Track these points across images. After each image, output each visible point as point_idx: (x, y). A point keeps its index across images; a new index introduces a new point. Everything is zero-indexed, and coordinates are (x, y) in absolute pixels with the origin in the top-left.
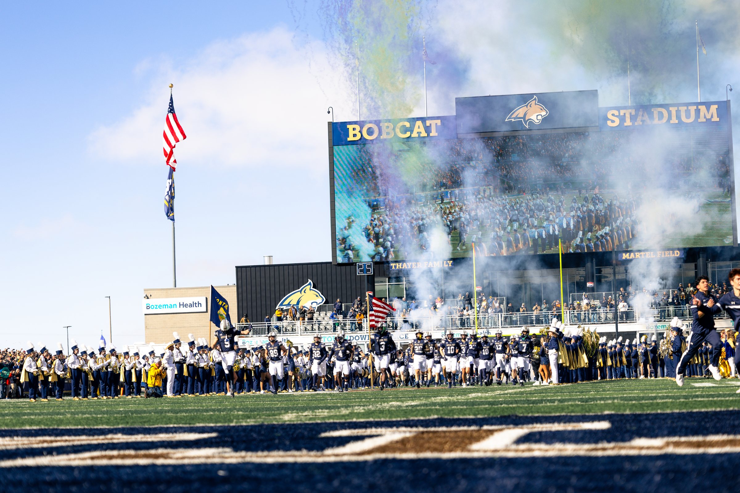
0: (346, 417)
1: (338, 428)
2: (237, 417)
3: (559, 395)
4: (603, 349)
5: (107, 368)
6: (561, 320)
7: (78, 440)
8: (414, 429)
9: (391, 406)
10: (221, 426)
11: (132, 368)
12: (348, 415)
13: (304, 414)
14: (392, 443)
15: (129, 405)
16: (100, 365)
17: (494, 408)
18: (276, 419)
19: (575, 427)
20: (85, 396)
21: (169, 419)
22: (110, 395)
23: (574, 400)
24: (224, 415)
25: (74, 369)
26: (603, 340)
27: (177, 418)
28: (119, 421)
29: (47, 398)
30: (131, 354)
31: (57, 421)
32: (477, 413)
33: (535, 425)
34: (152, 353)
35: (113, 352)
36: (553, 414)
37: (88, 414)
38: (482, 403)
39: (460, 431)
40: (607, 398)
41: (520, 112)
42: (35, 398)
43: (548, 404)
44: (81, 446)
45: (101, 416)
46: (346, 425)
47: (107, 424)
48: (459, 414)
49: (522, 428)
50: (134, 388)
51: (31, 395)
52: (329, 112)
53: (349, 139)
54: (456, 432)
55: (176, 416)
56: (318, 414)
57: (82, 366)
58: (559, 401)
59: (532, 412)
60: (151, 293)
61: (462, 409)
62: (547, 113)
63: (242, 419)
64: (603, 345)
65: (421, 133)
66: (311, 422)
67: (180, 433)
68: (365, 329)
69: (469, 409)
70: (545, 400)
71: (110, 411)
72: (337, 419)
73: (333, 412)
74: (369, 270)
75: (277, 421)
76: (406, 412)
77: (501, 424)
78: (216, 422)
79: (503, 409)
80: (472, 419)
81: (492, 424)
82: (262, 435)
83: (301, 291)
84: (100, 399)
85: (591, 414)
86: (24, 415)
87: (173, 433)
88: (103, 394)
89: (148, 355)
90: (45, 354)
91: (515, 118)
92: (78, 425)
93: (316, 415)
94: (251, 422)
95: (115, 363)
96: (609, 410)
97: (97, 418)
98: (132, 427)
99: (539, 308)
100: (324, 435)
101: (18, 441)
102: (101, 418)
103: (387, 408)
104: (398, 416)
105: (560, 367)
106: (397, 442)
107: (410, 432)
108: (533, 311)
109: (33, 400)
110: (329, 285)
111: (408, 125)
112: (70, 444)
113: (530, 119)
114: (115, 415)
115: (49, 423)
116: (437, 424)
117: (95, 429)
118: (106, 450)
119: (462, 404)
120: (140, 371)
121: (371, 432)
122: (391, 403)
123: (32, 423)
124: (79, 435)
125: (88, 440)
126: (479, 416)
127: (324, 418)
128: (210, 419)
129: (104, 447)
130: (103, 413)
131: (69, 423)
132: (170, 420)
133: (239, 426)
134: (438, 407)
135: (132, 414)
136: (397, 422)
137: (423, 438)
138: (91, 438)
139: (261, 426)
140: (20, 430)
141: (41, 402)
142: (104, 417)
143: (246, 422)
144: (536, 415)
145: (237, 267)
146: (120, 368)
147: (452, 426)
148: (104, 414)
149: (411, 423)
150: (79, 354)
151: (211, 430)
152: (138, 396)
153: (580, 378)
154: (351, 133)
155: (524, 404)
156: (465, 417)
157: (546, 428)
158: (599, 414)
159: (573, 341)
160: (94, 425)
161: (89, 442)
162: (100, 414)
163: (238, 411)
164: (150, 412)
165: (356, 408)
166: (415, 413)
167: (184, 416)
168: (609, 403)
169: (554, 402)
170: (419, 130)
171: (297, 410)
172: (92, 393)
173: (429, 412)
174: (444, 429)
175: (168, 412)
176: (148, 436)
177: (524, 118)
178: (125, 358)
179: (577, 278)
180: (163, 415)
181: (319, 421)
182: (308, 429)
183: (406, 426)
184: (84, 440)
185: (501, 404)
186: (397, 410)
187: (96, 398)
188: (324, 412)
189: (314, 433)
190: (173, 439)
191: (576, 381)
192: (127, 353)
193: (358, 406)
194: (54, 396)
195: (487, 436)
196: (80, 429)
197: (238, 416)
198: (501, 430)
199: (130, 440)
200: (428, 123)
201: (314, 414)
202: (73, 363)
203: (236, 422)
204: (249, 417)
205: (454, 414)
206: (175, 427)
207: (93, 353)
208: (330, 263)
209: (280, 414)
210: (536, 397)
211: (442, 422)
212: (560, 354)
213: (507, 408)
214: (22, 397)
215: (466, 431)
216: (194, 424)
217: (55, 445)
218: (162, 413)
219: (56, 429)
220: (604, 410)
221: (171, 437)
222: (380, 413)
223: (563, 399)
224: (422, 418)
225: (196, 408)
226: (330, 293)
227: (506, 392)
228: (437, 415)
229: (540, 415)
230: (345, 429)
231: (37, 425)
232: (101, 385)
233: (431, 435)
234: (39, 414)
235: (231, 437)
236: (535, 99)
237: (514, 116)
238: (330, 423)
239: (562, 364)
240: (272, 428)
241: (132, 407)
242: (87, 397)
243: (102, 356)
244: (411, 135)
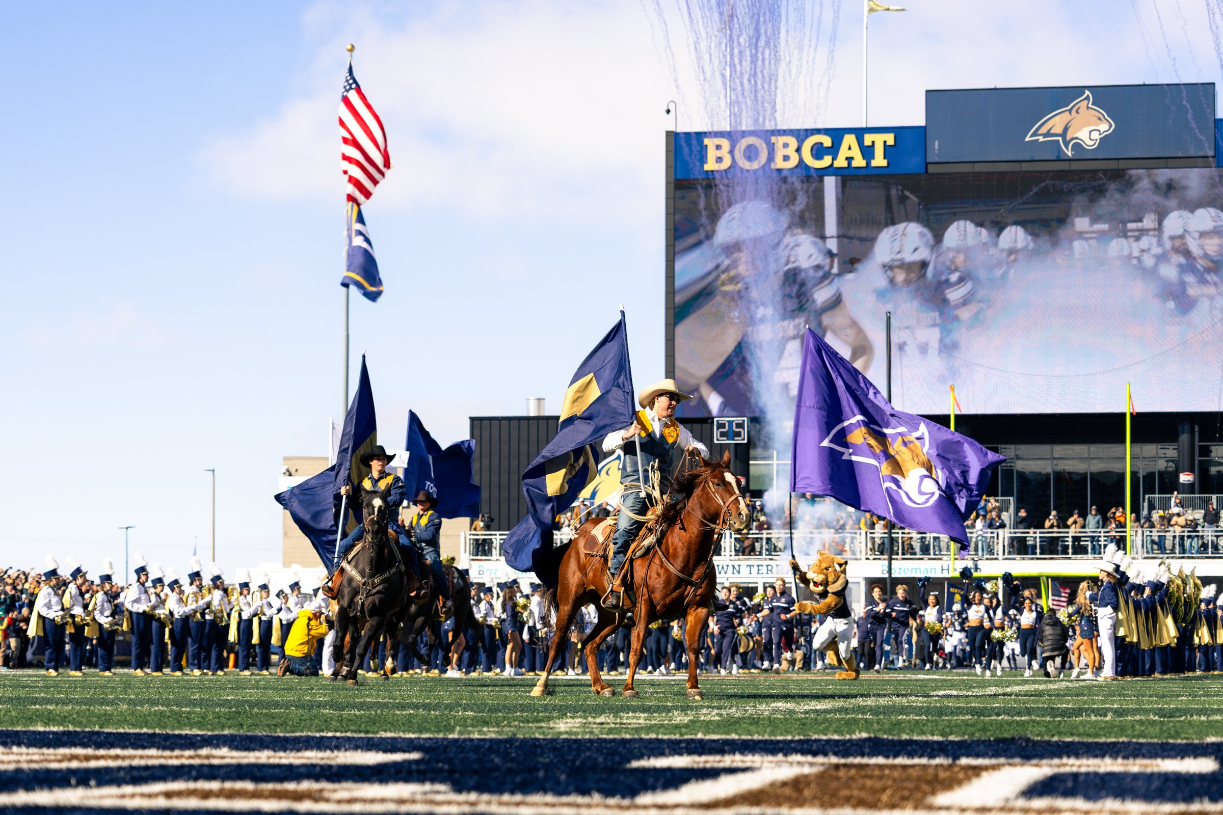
0: (684, 730)
1: (667, 751)
2: (463, 722)
3: (1115, 701)
4: (1208, 611)
5: (203, 614)
6: (1125, 549)
7: (141, 757)
8: (820, 759)
9: (775, 711)
10: (430, 739)
11: (255, 615)
12: (686, 726)
13: (598, 721)
14: (772, 785)
15: (245, 689)
16: (191, 606)
17: (983, 721)
18: (542, 727)
19: (1146, 766)
20: (158, 668)
21: (326, 721)
22: (209, 669)
23: (1146, 712)
24: (436, 717)
25: (138, 614)
26: (1208, 592)
27: (341, 719)
28: (223, 721)
29: (81, 670)
30: (254, 587)
31: (99, 717)
32: (947, 730)
33: (1065, 760)
34: (295, 586)
35: (216, 579)
36: (1102, 740)
37: (163, 706)
38: (959, 711)
39: (913, 766)
40: (1212, 710)
41: (1056, 122)
42: (56, 669)
43: (1093, 718)
44: (147, 768)
45: (188, 709)
46: (683, 745)
47: (201, 725)
48: (912, 731)
49: (1036, 765)
50: (256, 656)
51: (50, 662)
52: (668, 111)
53: (707, 167)
54: (904, 767)
55: (341, 716)
56: (625, 721)
57: (154, 608)
58: (1117, 712)
59: (1060, 733)
60: (298, 464)
61: (917, 722)
62: (1111, 126)
63: (473, 726)
64: (1208, 602)
65: (852, 158)
66: (611, 737)
67: (346, 750)
68: (728, 553)
69: (933, 721)
70: (1086, 710)
71: (207, 700)
72: (665, 734)
73: (657, 719)
74: (738, 434)
75: (543, 733)
76: (804, 724)
77: (996, 755)
78: (421, 732)
79: (1001, 724)
80: (938, 742)
81: (977, 755)
82: (512, 760)
83: (599, 472)
84: (187, 675)
85: (1179, 741)
86: (35, 704)
87: (332, 750)
88: (194, 665)
89: (288, 591)
90: (80, 581)
91: (1045, 135)
92: (141, 728)
93: (621, 724)
94: (491, 733)
95: (220, 605)
96: (1216, 734)
97: (180, 714)
98: (249, 734)
99: (1080, 520)
100: (635, 764)
101: (21, 754)
102: (189, 712)
103: (767, 713)
104: (788, 733)
105: (1119, 643)
106: (784, 784)
107: (811, 764)
108: (1068, 527)
109: (52, 672)
111: (827, 141)
112: (126, 763)
113: (1077, 138)
114: (217, 710)
115: (84, 721)
116: (867, 750)
117: (175, 736)
118: (196, 779)
119: (919, 711)
120: (270, 622)
121: (733, 762)
122: (773, 705)
123: (49, 719)
124: (144, 747)
125: (162, 757)
126: (952, 738)
127: (637, 730)
128: (408, 725)
129: (194, 773)
130: (193, 703)
131: (124, 722)
132: (326, 723)
133: (465, 740)
134: (868, 716)
135: (251, 707)
136: (784, 742)
137: (838, 778)
138: (167, 753)
139: (510, 741)
140: (25, 732)
141: (70, 676)
142: (195, 713)
143: (480, 732)
144: (1068, 739)
145: (473, 419)
146: (229, 615)
147: (895, 756)
148: (195, 705)
149: (815, 747)
150: (149, 584)
151: (410, 746)
152: (265, 672)
153: (1159, 667)
154: (712, 154)
155: (1043, 715)
156: (924, 738)
157: (1088, 766)
158: (1196, 741)
159: (1147, 591)
160: (173, 729)
161: (162, 761)
162: (187, 706)
163: (465, 710)
164: (287, 706)
165: (704, 711)
166: (821, 728)
167: (355, 715)
168: (1217, 721)
169: (1106, 716)
170: (850, 154)
171: (584, 711)
172: (171, 663)
173: (851, 724)
174: (881, 760)
175: (324, 707)
176: (282, 754)
177: (1064, 135)
178: (241, 594)
179: (1161, 465)
180: (314, 711)
181: (628, 736)
182: (605, 751)
183: (803, 753)
184: (152, 757)
185: (998, 715)
186: (785, 719)
187: (178, 674)
188: (638, 718)
189: (617, 758)
190: (333, 763)
191: (1151, 671)
192: (245, 585)
193: (708, 707)
194: (95, 666)
195: (968, 779)
196: (145, 734)
197: (465, 719)
198: (995, 768)
199: (245, 761)
200: (868, 139)
201: (618, 721)
202: (137, 601)
203: (460, 733)
204: (486, 723)
205: (903, 731)
206: (338, 738)
207: (176, 582)
209: (549, 719)
210: (1068, 702)
211: (875, 746)
212: (1121, 616)
213: (1009, 724)
214: (30, 665)
215: (924, 767)
216: (377, 732)
217: (93, 764)
218: (311, 707)
219: (98, 733)
220: (1207, 735)
221: (328, 758)
222: (751, 724)
223: (1124, 710)
224: (836, 737)
225: (380, 700)
227: (1009, 690)
228: (868, 732)
229: (1076, 739)
230: (681, 754)
231: (59, 724)
232: (191, 648)
233: (853, 772)
234: (65, 702)
235: (450, 761)
236: (1088, 98)
237: (1043, 130)
238: (650, 741)
239: (1123, 638)
240: (532, 746)
241: (252, 694)
242: (161, 671)
243: (194, 588)
244: (832, 164)
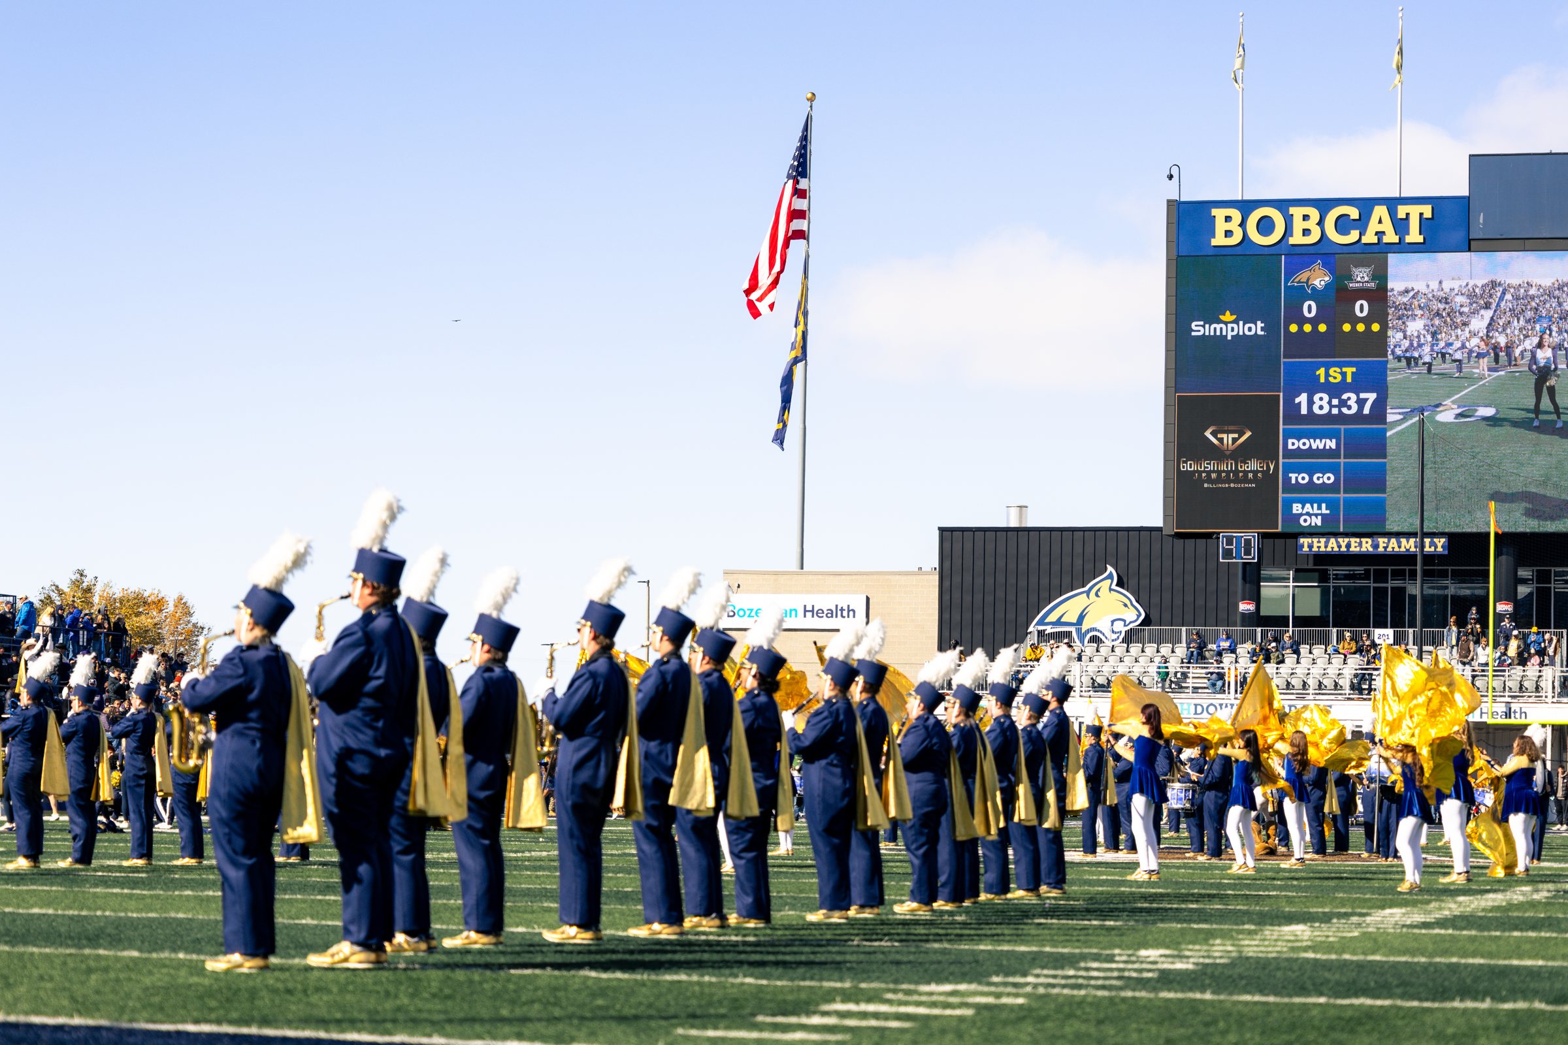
52: (1171, 177)
53: (1214, 242)
60: (741, 579)
65: (1383, 233)
74: (1248, 552)
83: (1088, 593)
110: (1156, 581)
111: (1354, 213)
154: (1221, 226)
170: (1380, 228)
200: (1402, 211)
208: (1159, 529)
226: (1155, 599)
244: (1360, 239)
